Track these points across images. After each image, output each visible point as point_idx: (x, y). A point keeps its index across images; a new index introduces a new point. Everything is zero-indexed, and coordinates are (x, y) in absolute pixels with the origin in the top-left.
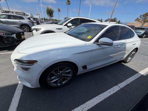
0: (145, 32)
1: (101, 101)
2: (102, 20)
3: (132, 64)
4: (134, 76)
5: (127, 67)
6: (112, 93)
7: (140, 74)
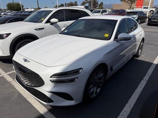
0: (138, 17)
1: (139, 95)
2: (76, 2)
3: (144, 57)
4: (151, 67)
5: (141, 61)
6: (143, 87)
7: (154, 64)
